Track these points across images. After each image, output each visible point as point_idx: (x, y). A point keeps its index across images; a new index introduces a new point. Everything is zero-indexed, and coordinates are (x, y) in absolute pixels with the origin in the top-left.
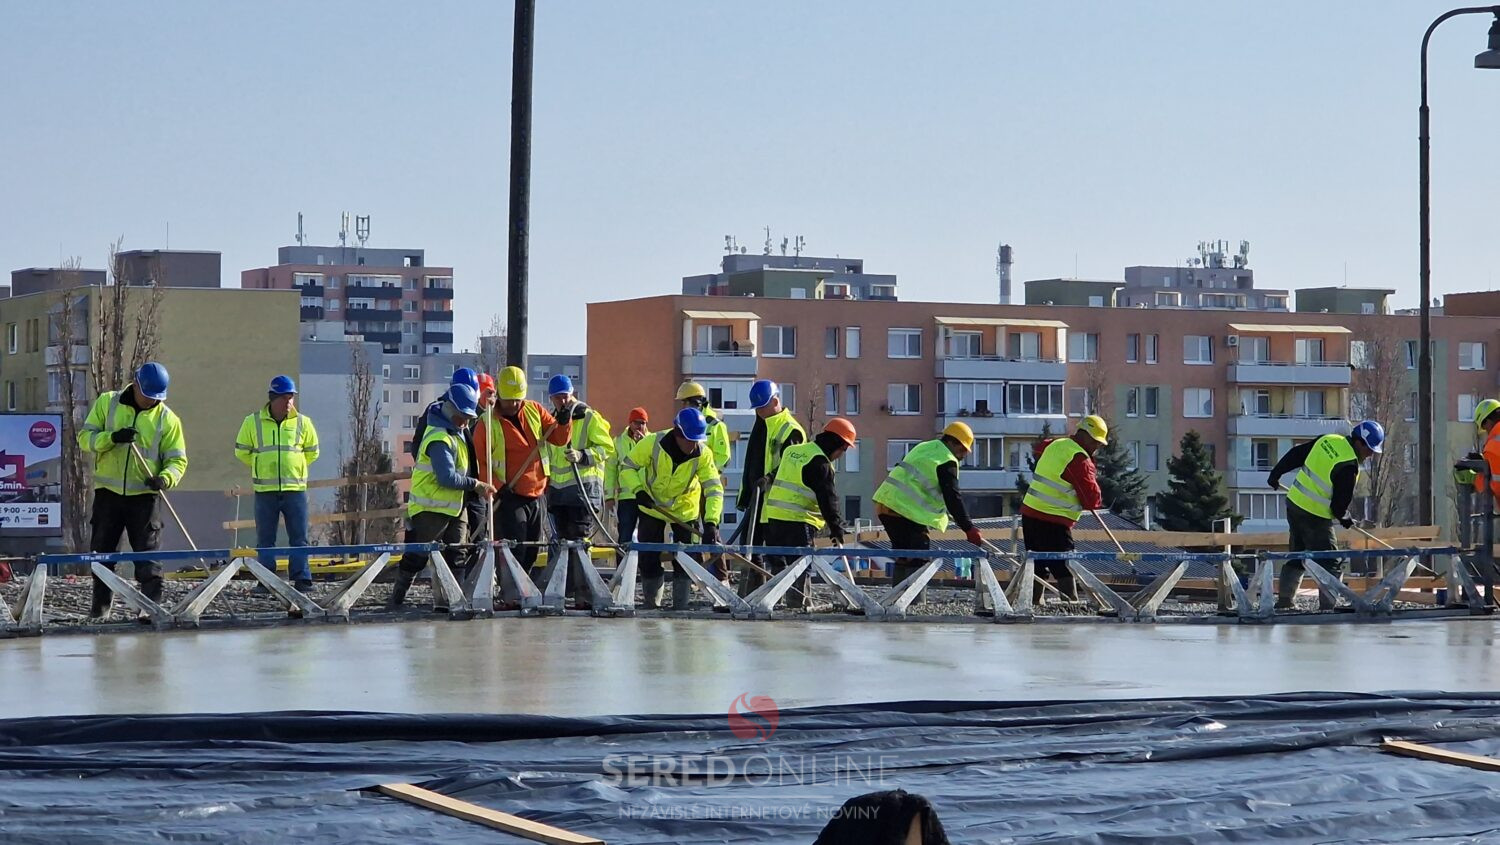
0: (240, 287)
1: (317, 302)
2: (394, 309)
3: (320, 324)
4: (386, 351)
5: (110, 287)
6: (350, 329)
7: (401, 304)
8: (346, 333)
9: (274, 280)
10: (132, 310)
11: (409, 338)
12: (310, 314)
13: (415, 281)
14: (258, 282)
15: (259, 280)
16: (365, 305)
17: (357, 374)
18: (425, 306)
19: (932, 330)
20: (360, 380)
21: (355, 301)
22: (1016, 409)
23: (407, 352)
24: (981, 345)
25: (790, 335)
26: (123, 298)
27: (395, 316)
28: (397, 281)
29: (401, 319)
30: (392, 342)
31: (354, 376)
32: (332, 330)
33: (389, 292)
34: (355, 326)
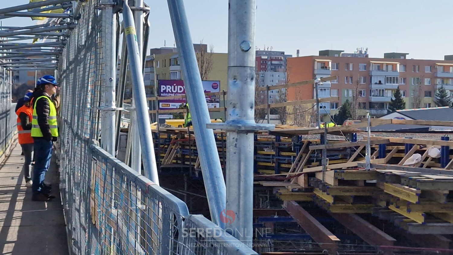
19: (369, 64)
22: (388, 82)
24: (380, 67)
25: (338, 65)
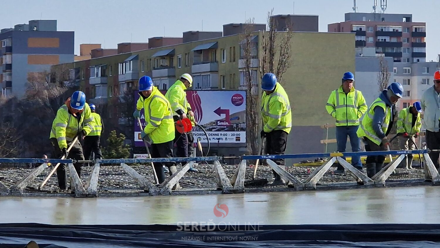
0: (327, 32)
1: (363, 38)
2: (399, 41)
3: (365, 48)
4: (395, 61)
5: (268, 32)
6: (378, 51)
7: (402, 39)
8: (377, 53)
9: (343, 28)
10: (277, 43)
11: (406, 55)
12: (360, 44)
13: (408, 29)
14: (335, 29)
15: (336, 28)
16: (385, 40)
17: (382, 72)
18: (413, 40)
20: (383, 74)
21: (380, 38)
23: (404, 61)
26: (274, 37)
27: (399, 45)
28: (400, 29)
29: (402, 47)
30: (397, 57)
31: (380, 72)
32: (369, 52)
33: (396, 34)
34: (380, 49)
